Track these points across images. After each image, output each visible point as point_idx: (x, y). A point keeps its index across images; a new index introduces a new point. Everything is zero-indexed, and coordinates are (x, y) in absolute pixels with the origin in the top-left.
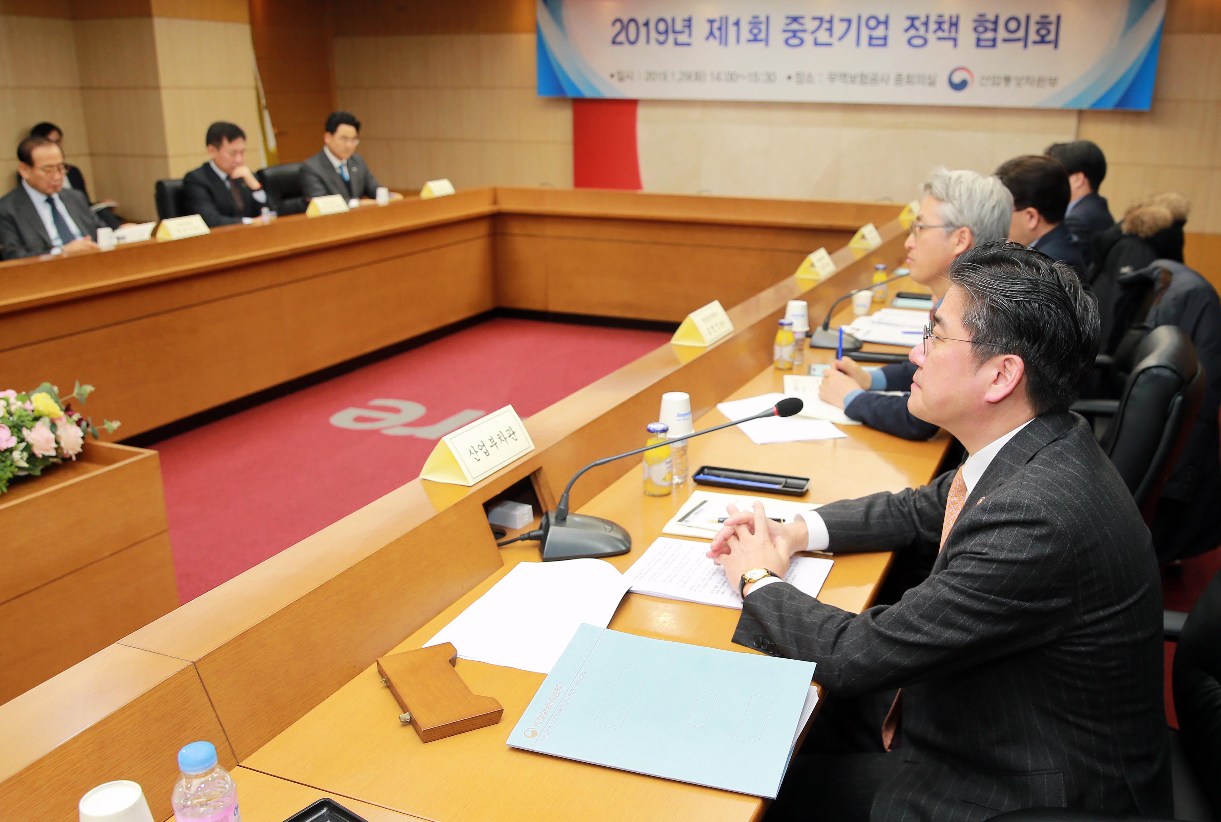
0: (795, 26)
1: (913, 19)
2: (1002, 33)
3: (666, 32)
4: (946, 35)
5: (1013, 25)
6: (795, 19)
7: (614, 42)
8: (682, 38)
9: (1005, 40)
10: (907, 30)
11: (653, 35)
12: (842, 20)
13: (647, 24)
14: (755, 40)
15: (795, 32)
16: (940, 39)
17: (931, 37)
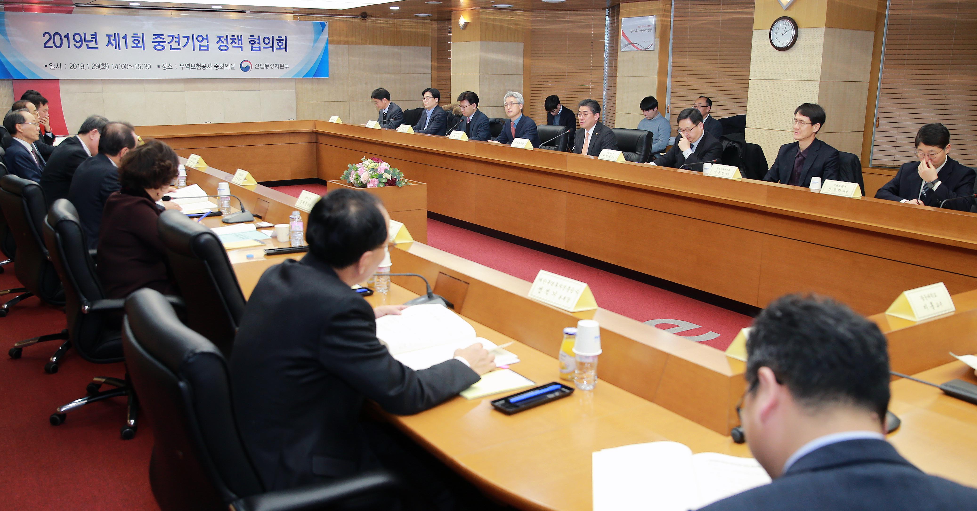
0: (158, 40)
1: (220, 37)
2: (262, 45)
3: (81, 40)
4: (237, 45)
5: (267, 41)
6: (158, 36)
7: (45, 46)
8: (91, 45)
9: (264, 47)
10: (217, 43)
11: (72, 42)
12: (184, 37)
13: (67, 36)
14: (137, 46)
15: (159, 42)
16: (233, 47)
17: (230, 46)
